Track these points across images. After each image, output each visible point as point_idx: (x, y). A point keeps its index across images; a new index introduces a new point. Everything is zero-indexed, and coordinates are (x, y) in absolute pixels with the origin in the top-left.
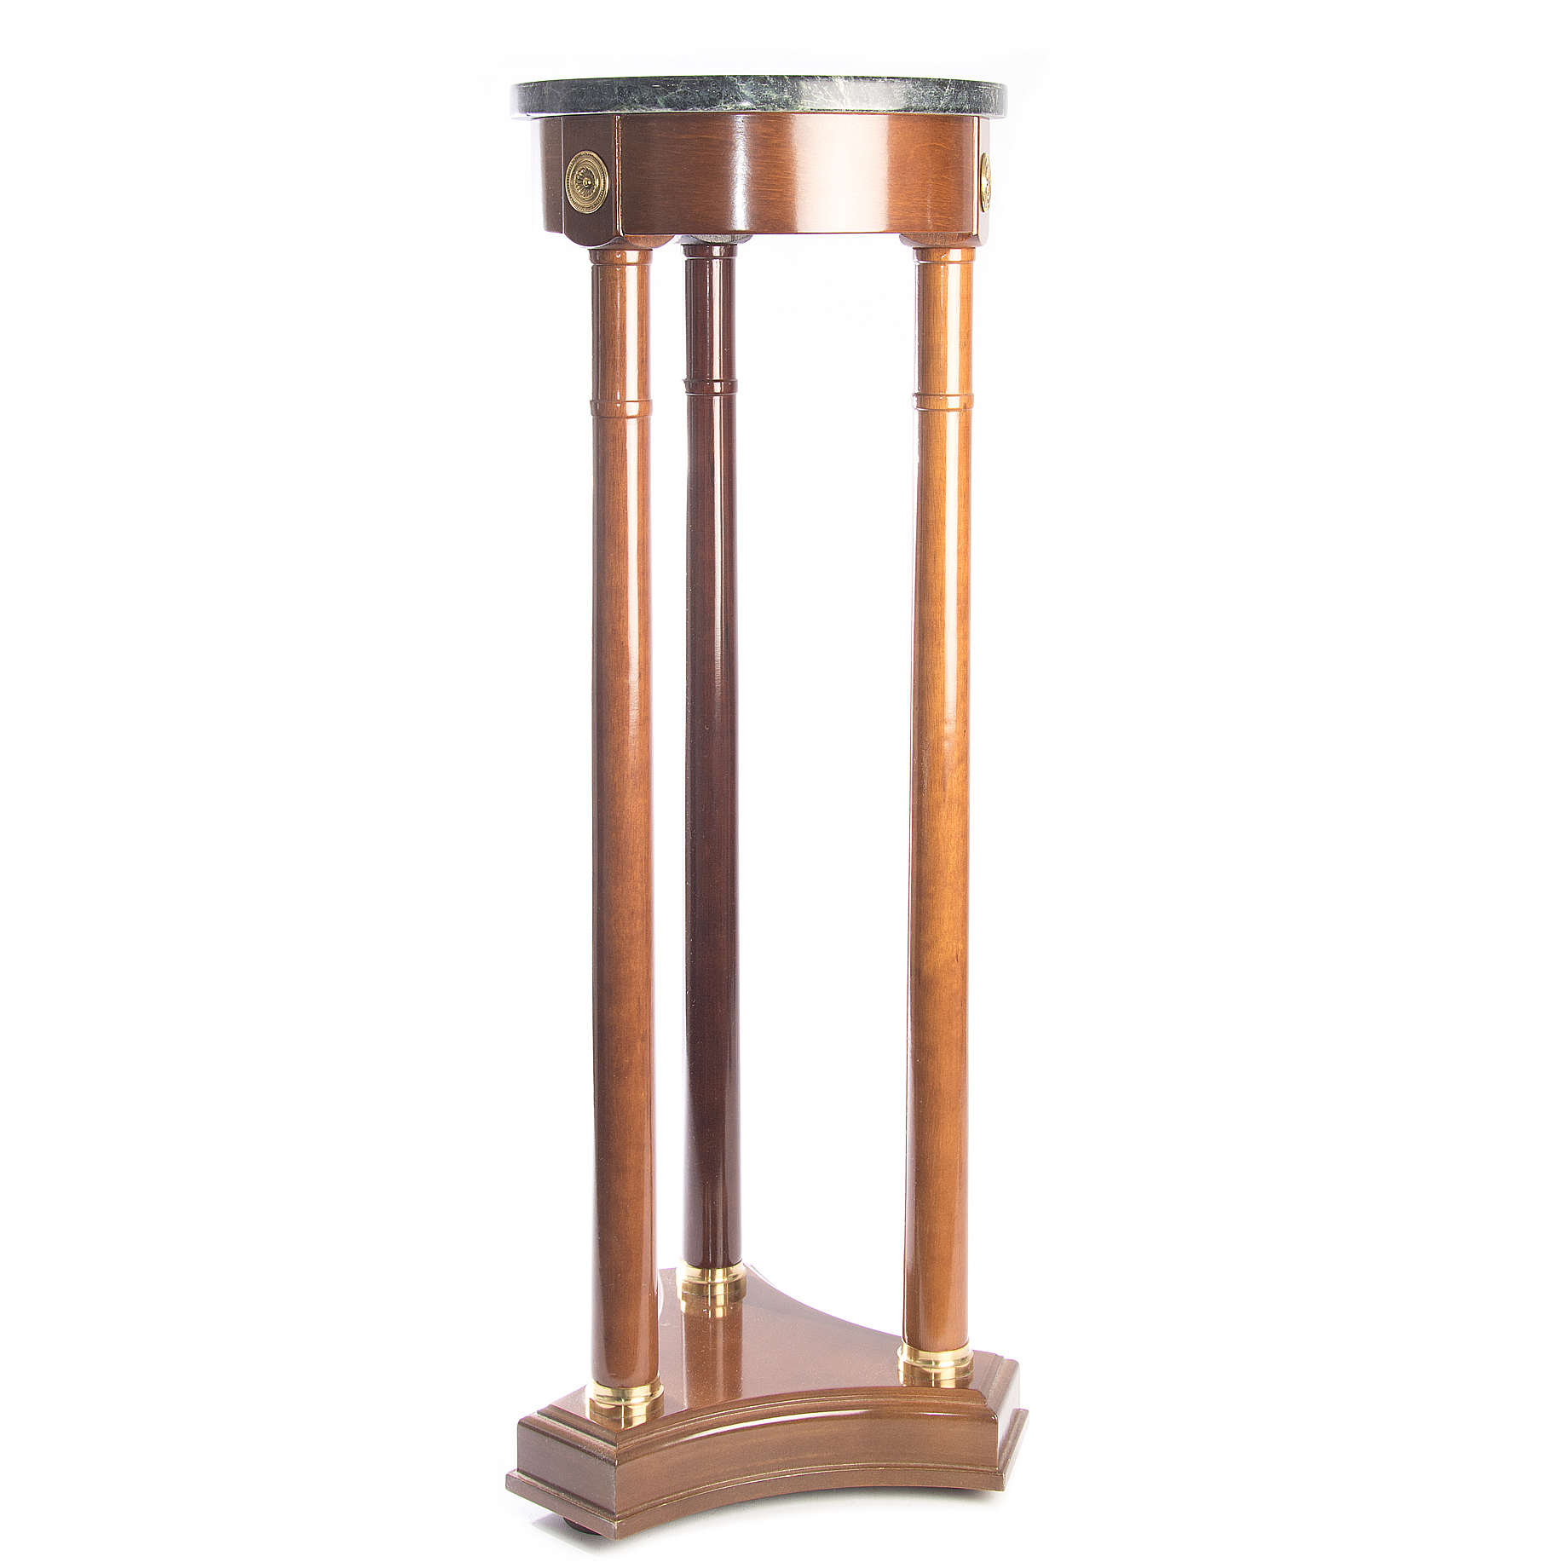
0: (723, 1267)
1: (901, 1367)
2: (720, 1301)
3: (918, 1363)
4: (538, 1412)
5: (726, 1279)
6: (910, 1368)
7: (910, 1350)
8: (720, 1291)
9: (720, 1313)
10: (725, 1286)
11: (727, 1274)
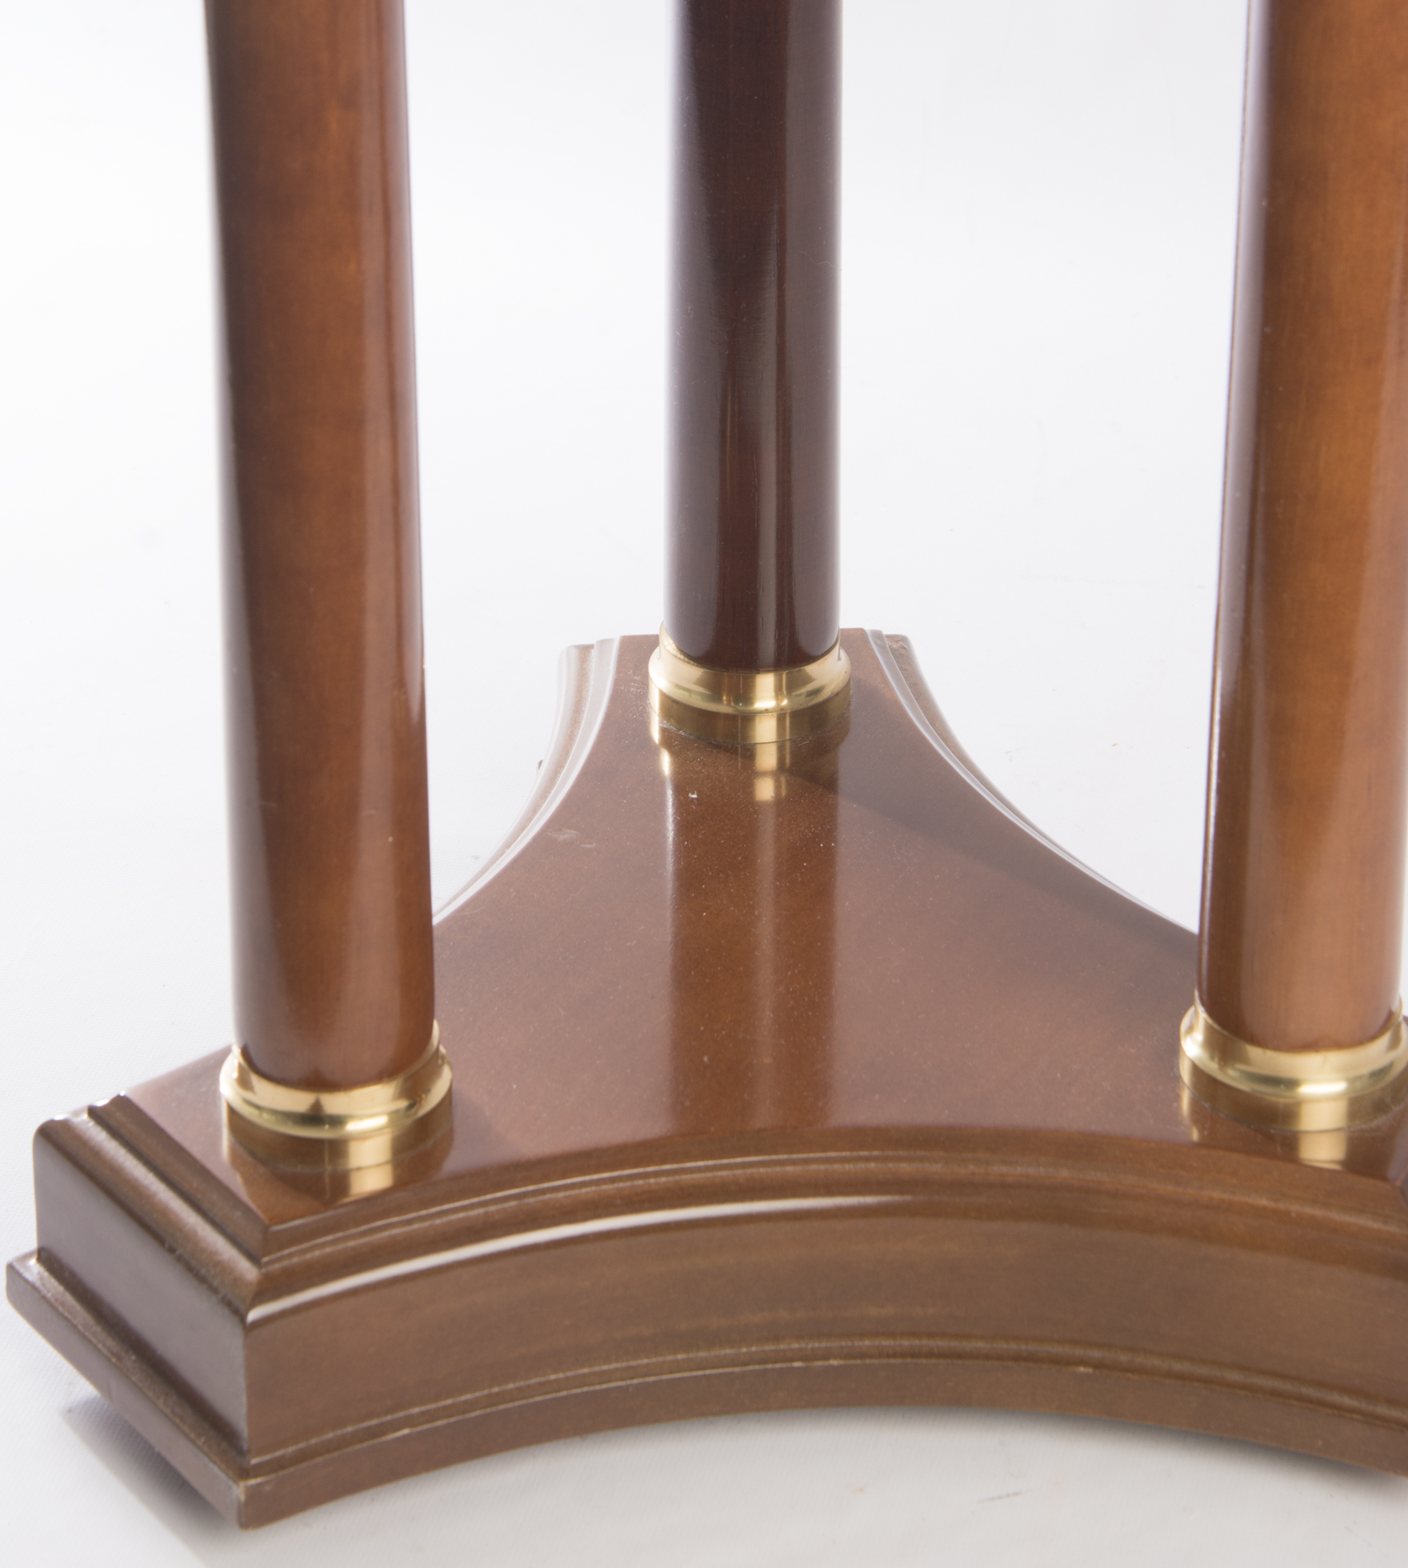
0: (777, 666)
1: (1186, 1074)
2: (768, 759)
3: (1231, 1076)
4: (93, 1112)
5: (785, 702)
6: (1204, 1082)
7: (1209, 1031)
8: (766, 732)
9: (766, 790)
10: (781, 718)
11: (789, 687)
